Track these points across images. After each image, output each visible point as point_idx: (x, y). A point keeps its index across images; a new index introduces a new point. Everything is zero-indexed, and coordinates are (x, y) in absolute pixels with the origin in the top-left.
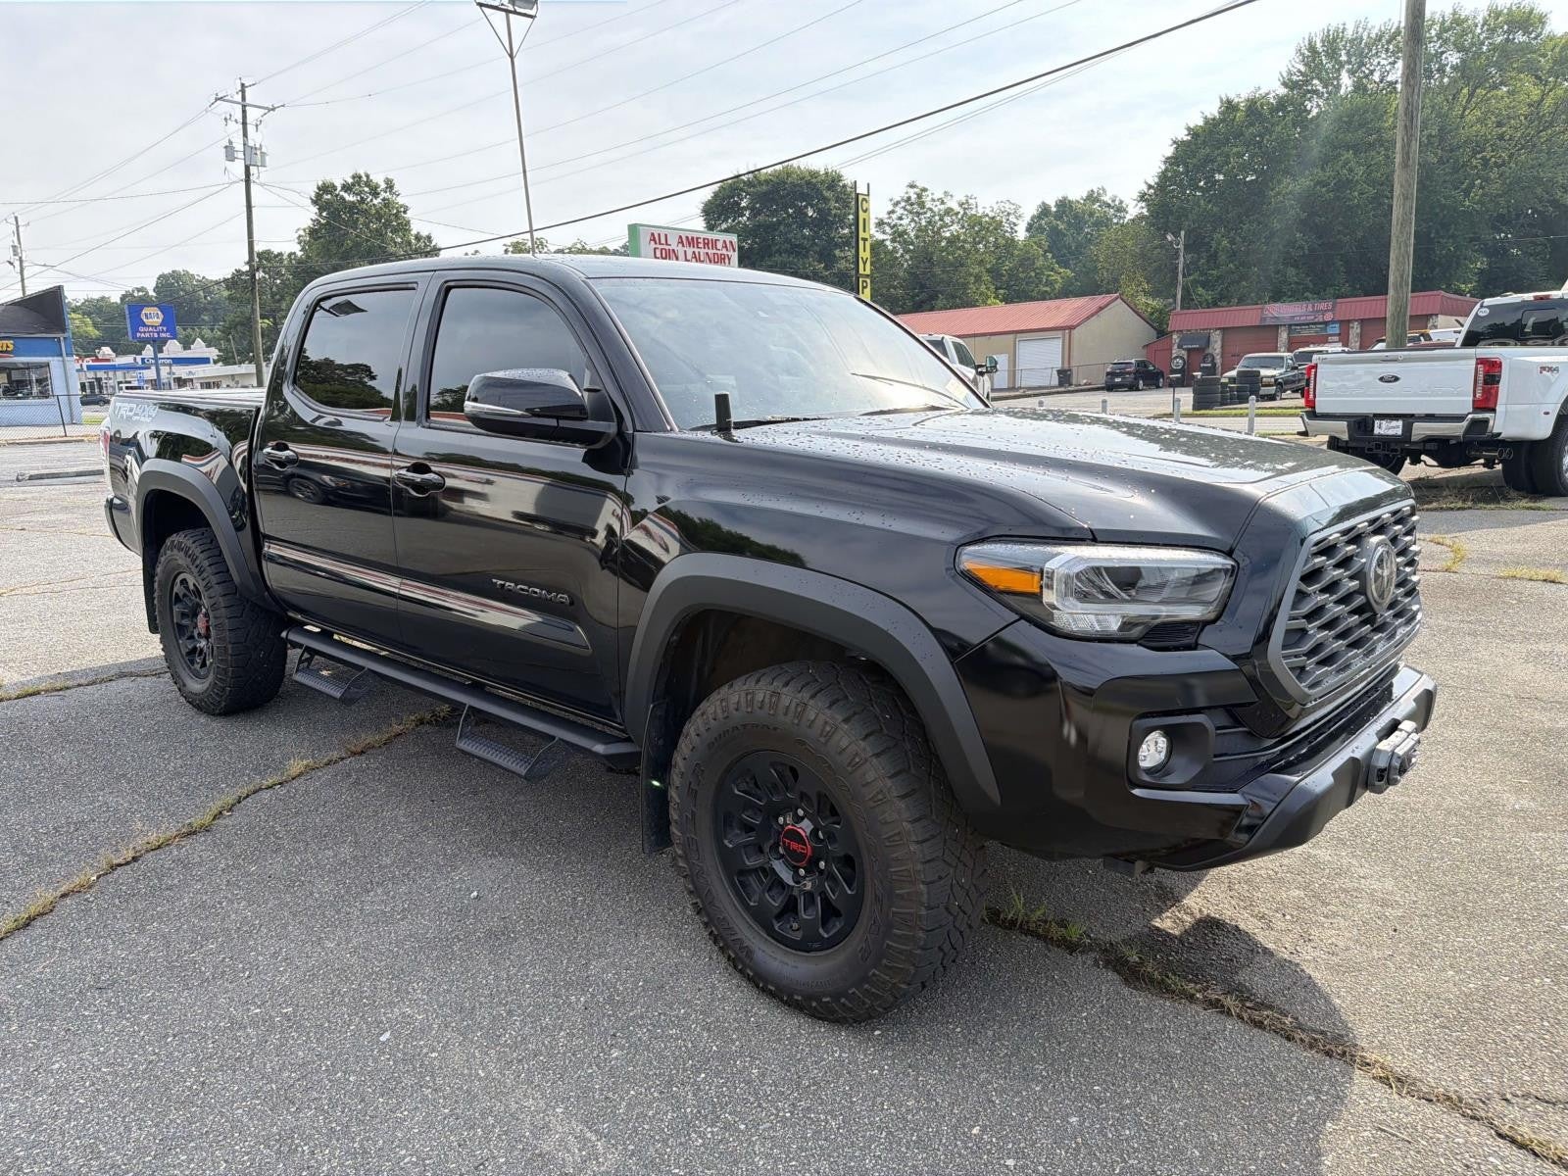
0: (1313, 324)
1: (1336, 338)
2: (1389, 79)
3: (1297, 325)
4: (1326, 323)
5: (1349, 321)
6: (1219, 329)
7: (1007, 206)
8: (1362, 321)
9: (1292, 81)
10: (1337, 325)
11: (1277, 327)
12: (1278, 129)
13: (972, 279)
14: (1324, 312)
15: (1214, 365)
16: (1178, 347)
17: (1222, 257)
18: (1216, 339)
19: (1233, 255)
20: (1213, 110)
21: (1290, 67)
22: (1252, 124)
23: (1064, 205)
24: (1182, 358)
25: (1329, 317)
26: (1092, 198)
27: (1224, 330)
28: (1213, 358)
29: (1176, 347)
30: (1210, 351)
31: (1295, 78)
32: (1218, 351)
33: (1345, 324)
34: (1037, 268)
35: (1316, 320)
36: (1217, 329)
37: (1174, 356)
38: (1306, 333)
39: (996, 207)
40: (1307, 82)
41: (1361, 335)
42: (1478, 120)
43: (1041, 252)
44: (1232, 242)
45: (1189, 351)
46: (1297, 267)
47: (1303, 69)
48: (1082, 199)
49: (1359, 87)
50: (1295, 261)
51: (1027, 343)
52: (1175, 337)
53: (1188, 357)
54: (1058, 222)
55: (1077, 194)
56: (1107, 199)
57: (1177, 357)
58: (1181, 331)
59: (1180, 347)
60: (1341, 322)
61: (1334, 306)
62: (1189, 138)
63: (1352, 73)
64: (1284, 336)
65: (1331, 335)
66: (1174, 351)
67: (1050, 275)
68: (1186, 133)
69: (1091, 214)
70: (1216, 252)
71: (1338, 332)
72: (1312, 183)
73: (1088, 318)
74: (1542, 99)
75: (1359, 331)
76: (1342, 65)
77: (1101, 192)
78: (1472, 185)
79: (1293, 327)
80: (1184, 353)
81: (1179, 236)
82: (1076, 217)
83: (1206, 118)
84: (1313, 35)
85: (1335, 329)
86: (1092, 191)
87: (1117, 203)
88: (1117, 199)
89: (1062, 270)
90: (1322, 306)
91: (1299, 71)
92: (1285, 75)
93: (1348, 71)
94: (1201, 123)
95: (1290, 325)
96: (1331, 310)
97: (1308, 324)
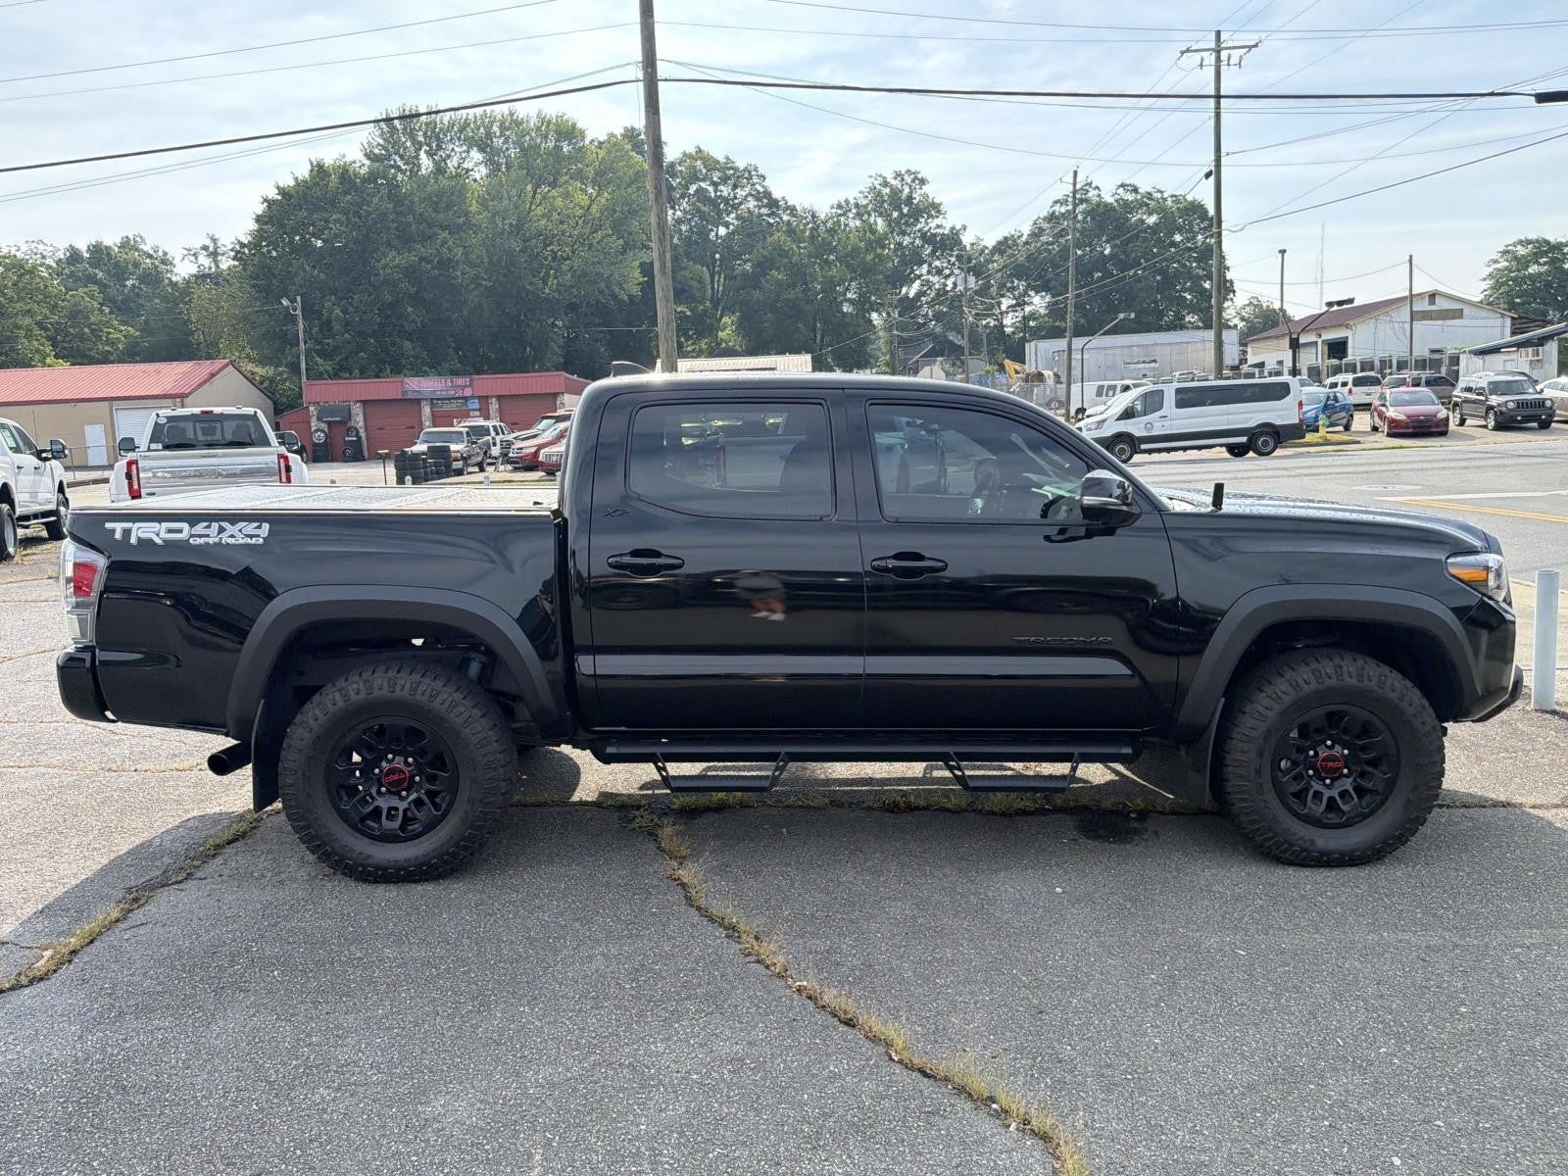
0: (454, 399)
1: (477, 413)
2: (465, 166)
3: (438, 399)
4: (466, 398)
5: (487, 397)
6: (360, 401)
7: (41, 247)
8: (499, 398)
9: (374, 154)
10: (477, 401)
11: (418, 401)
12: (375, 200)
13: (22, 333)
14: (463, 387)
15: (360, 438)
16: (318, 420)
17: (337, 328)
18: (357, 411)
19: (347, 324)
20: (304, 172)
21: (370, 139)
22: (346, 193)
23: (98, 252)
24: (322, 431)
25: (468, 392)
26: (126, 245)
27: (364, 402)
28: (358, 432)
29: (314, 419)
30: (352, 424)
31: (376, 151)
32: (361, 424)
33: (484, 399)
34: (92, 324)
35: (457, 395)
36: (357, 402)
37: (313, 429)
38: (449, 407)
39: (24, 248)
40: (388, 157)
41: (500, 411)
42: (543, 216)
43: (96, 305)
44: (345, 311)
45: (329, 423)
46: (412, 341)
47: (382, 142)
48: (115, 245)
49: (440, 170)
50: (409, 334)
51: (125, 412)
52: (312, 408)
53: (329, 429)
54: (97, 271)
55: (111, 240)
56: (146, 248)
57: (316, 431)
58: (318, 403)
59: (319, 419)
60: (479, 397)
61: (471, 381)
62: (279, 198)
63: (430, 154)
64: (427, 410)
65: (473, 410)
66: (313, 424)
67: (109, 333)
68: (277, 192)
69: (136, 265)
70: (329, 321)
71: (478, 407)
72: (417, 259)
73: (200, 385)
74: (590, 205)
75: (497, 406)
76: (421, 145)
77: (139, 239)
78: (547, 274)
79: (435, 402)
80: (324, 426)
81: (296, 301)
82: (117, 265)
83: (296, 179)
84: (389, 111)
85: (475, 404)
86: (127, 237)
87: (160, 254)
88: (160, 251)
89: (123, 328)
90: (460, 381)
91: (379, 144)
92: (366, 146)
93: (426, 152)
94: (292, 183)
95: (432, 399)
96: (469, 386)
97: (449, 399)
